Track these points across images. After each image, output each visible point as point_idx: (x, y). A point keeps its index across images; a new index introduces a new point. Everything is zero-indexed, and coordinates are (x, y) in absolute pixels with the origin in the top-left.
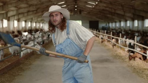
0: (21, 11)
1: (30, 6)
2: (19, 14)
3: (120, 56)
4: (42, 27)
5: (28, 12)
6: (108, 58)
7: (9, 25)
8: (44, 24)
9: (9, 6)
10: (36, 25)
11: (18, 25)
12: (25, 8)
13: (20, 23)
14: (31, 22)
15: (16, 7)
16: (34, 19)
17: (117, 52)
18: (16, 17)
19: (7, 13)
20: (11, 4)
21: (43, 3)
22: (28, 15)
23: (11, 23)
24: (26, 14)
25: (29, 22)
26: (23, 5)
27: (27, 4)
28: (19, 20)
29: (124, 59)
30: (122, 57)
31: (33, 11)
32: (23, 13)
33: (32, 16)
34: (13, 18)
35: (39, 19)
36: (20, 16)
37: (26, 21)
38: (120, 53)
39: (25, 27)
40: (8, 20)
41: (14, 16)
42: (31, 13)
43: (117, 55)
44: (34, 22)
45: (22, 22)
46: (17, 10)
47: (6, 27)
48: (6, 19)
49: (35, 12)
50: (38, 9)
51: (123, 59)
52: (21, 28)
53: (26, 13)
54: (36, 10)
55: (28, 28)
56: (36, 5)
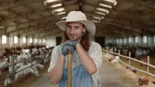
0: (21, 26)
1: (31, 21)
2: (20, 29)
3: (130, 79)
4: (45, 43)
5: (29, 27)
6: (116, 81)
7: (8, 41)
8: (46, 40)
9: (8, 21)
10: (38, 41)
11: (19, 41)
12: (25, 23)
13: (21, 39)
14: (33, 38)
15: (15, 22)
16: (35, 34)
17: (126, 74)
18: (16, 33)
19: (6, 29)
20: (10, 19)
21: (44, 18)
22: (29, 31)
23: (11, 39)
24: (26, 30)
25: (30, 38)
26: (23, 20)
27: (28, 18)
28: (19, 36)
29: (135, 83)
30: (132, 80)
31: (34, 26)
32: (24, 29)
33: (33, 32)
34: (13, 33)
35: (41, 35)
36: (21, 32)
37: (27, 37)
38: (129, 75)
39: (26, 43)
40: (8, 35)
41: (14, 31)
42: (32, 28)
43: (126, 77)
44: (35, 38)
45: (22, 38)
46: (17, 26)
47: (5, 44)
48: (5, 35)
49: (37, 27)
50: (40, 24)
51: (133, 83)
52: (21, 45)
53: (27, 28)
54: (38, 26)
55: (29, 45)
56: (37, 20)
